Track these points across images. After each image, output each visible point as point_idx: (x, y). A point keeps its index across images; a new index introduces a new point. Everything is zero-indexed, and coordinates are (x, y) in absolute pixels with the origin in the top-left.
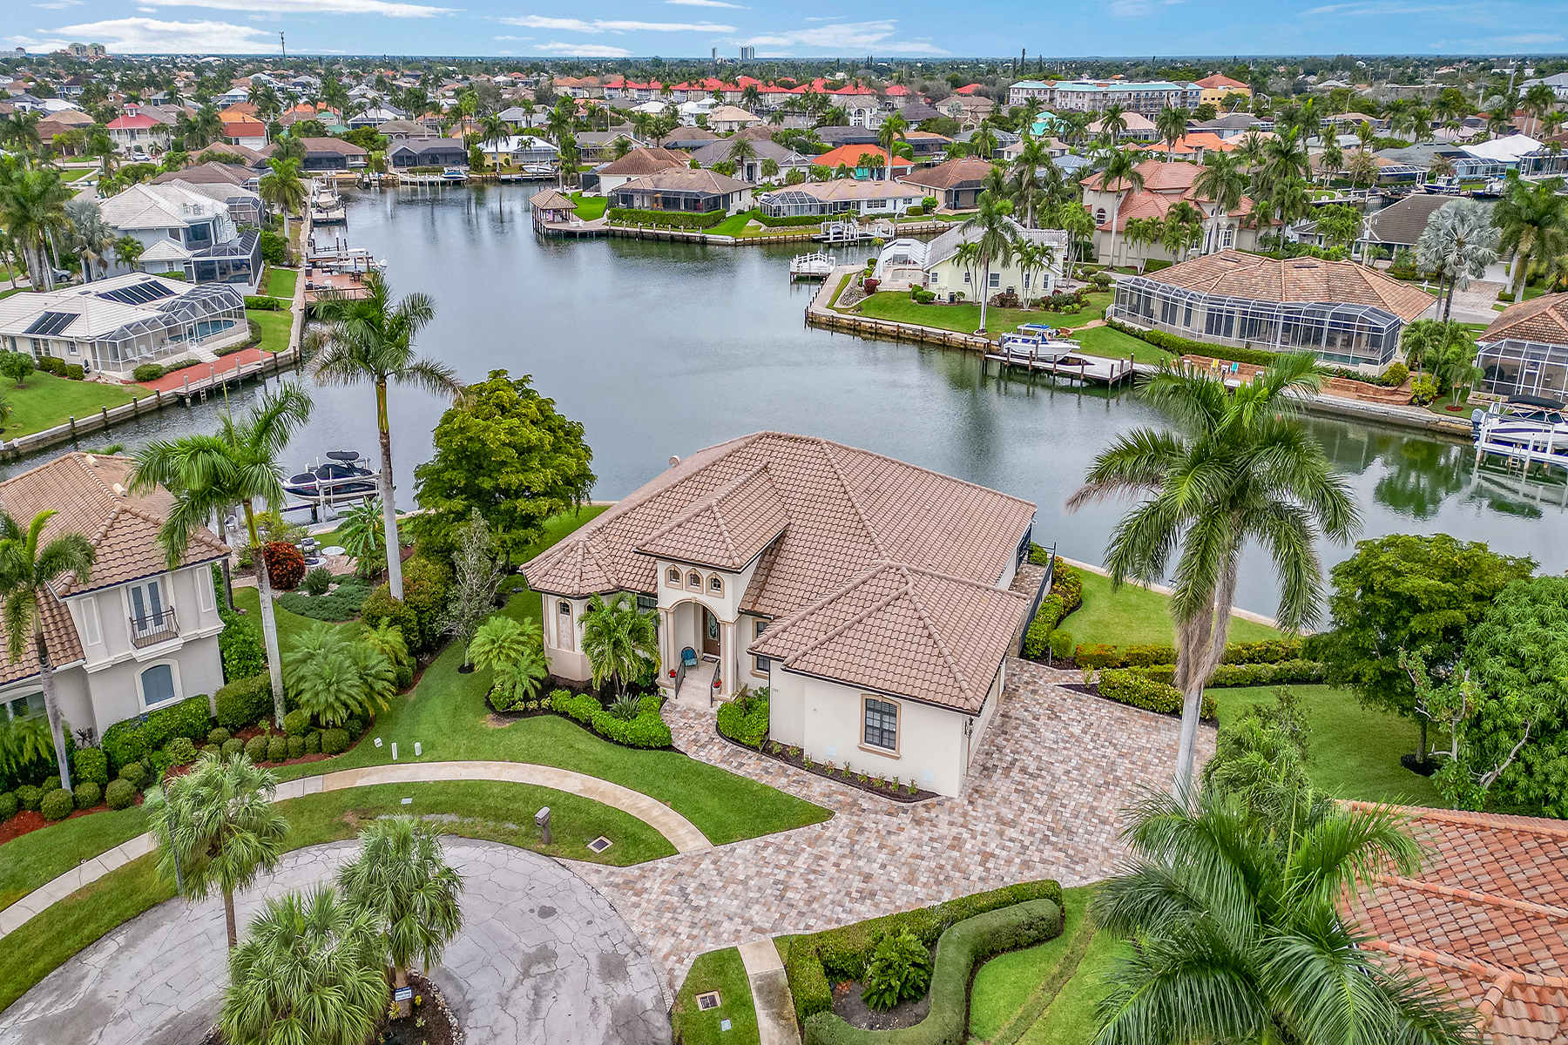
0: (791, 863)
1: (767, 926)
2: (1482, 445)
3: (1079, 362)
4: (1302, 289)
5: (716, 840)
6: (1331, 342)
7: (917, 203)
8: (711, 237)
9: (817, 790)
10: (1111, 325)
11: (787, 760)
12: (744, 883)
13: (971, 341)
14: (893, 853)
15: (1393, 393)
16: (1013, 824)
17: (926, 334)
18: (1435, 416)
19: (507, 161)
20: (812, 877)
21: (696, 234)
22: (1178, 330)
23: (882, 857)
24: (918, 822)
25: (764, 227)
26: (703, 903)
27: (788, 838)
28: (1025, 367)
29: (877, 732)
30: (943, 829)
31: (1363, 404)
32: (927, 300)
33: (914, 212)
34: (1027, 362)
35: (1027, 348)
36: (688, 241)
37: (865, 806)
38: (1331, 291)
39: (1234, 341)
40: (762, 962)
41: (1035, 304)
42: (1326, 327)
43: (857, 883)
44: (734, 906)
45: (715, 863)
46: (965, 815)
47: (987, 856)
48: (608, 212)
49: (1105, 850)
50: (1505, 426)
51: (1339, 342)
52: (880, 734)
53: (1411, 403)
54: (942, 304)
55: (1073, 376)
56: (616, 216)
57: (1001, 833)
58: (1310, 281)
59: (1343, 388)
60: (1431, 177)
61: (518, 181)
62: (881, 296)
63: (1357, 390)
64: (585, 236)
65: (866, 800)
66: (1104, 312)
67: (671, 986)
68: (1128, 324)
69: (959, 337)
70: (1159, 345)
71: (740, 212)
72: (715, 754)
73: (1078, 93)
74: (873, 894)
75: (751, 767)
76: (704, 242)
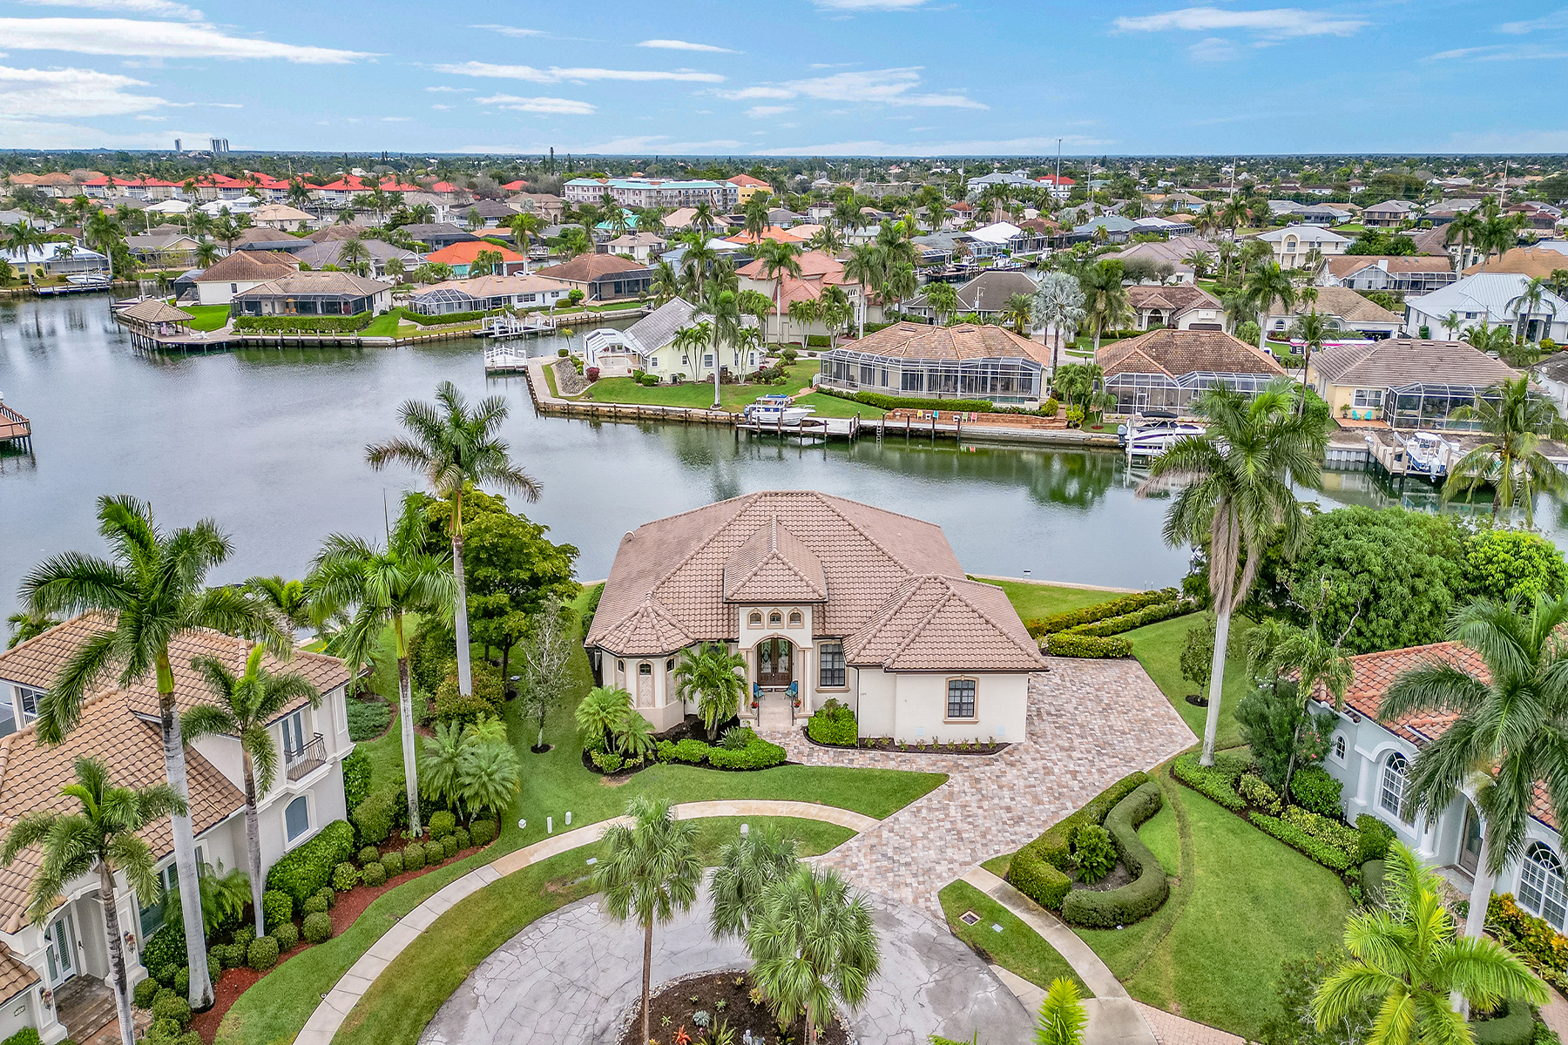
0: (947, 815)
1: (968, 859)
2: (1130, 450)
3: (813, 424)
4: (969, 348)
5: (880, 817)
6: (993, 388)
7: (564, 296)
8: (366, 339)
9: (923, 764)
10: (821, 391)
11: (883, 749)
12: (925, 836)
13: (712, 415)
14: (1012, 789)
15: (1054, 421)
16: (1072, 749)
17: (668, 413)
18: (1088, 435)
19: (40, 273)
20: (970, 820)
21: (352, 337)
22: (876, 389)
23: (1006, 793)
24: (1012, 765)
25: (420, 327)
26: (909, 860)
27: (930, 800)
28: (775, 432)
29: (957, 707)
30: (1032, 765)
31: (1037, 432)
32: (652, 382)
33: (563, 305)
34: (776, 428)
35: (773, 417)
36: (339, 345)
37: (966, 764)
38: (988, 348)
39: (924, 394)
40: (989, 884)
41: (748, 379)
42: (989, 376)
43: (1005, 816)
44: (932, 854)
45: (891, 831)
46: (1038, 752)
47: (1074, 774)
48: (232, 321)
49: (1139, 749)
50: (1143, 434)
51: (999, 387)
52: (960, 708)
53: (1068, 427)
54: (667, 385)
55: (814, 435)
56: (245, 324)
57: (1070, 757)
58: (973, 342)
59: (1018, 422)
60: (956, 258)
61: (63, 294)
62: (605, 382)
63: (1028, 422)
64: (214, 348)
65: (965, 761)
66: (811, 381)
67: (938, 918)
68: (836, 389)
69: (698, 413)
70: (868, 403)
71: (383, 313)
72: (823, 758)
73: (634, 190)
74: (1021, 819)
75: (859, 760)
76: (359, 345)
